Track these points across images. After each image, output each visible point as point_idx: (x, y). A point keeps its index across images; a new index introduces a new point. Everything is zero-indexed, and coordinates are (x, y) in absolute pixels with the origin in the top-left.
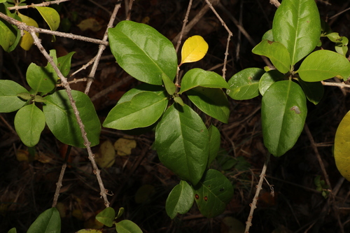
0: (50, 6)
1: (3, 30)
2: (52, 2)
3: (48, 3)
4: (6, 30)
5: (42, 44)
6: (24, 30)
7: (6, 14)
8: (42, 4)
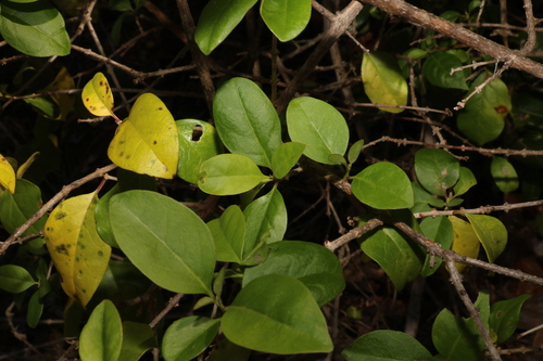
0: (493, 214)
1: (401, 255)
2: (497, 208)
3: (489, 208)
4: (405, 255)
5: (463, 283)
6: (436, 255)
7: (411, 226)
8: (478, 210)
